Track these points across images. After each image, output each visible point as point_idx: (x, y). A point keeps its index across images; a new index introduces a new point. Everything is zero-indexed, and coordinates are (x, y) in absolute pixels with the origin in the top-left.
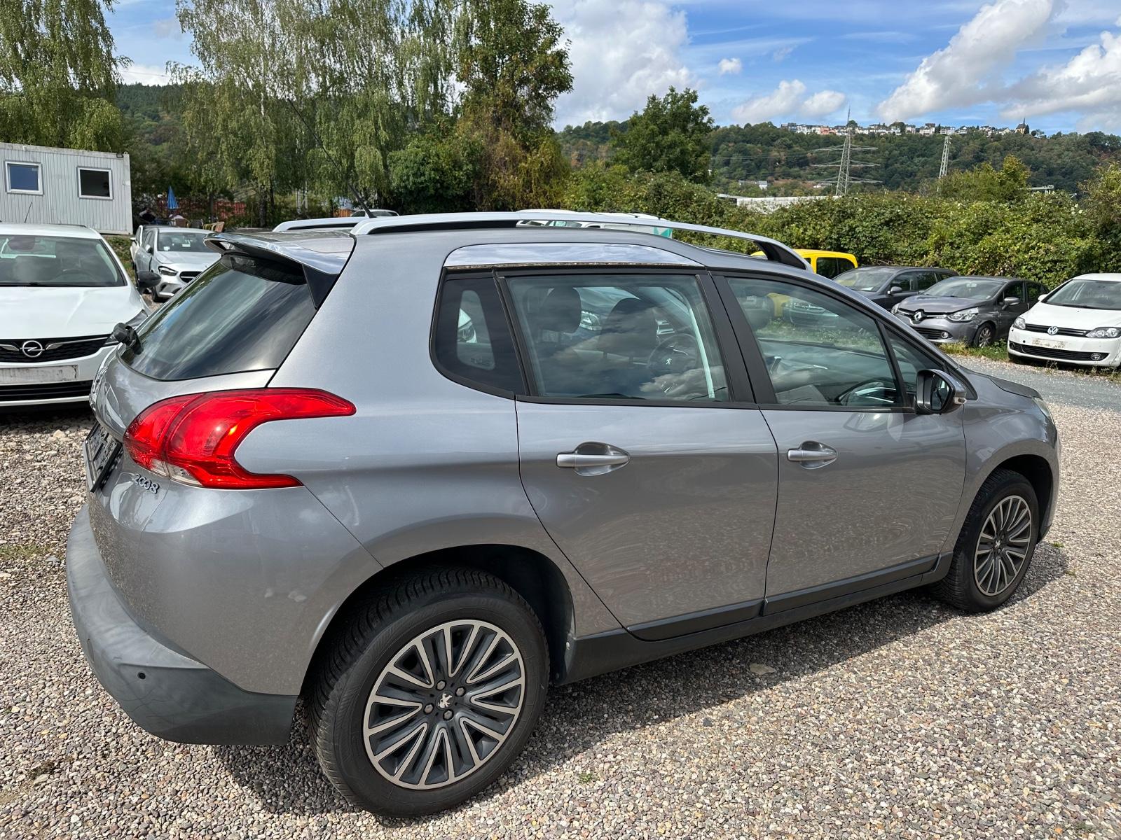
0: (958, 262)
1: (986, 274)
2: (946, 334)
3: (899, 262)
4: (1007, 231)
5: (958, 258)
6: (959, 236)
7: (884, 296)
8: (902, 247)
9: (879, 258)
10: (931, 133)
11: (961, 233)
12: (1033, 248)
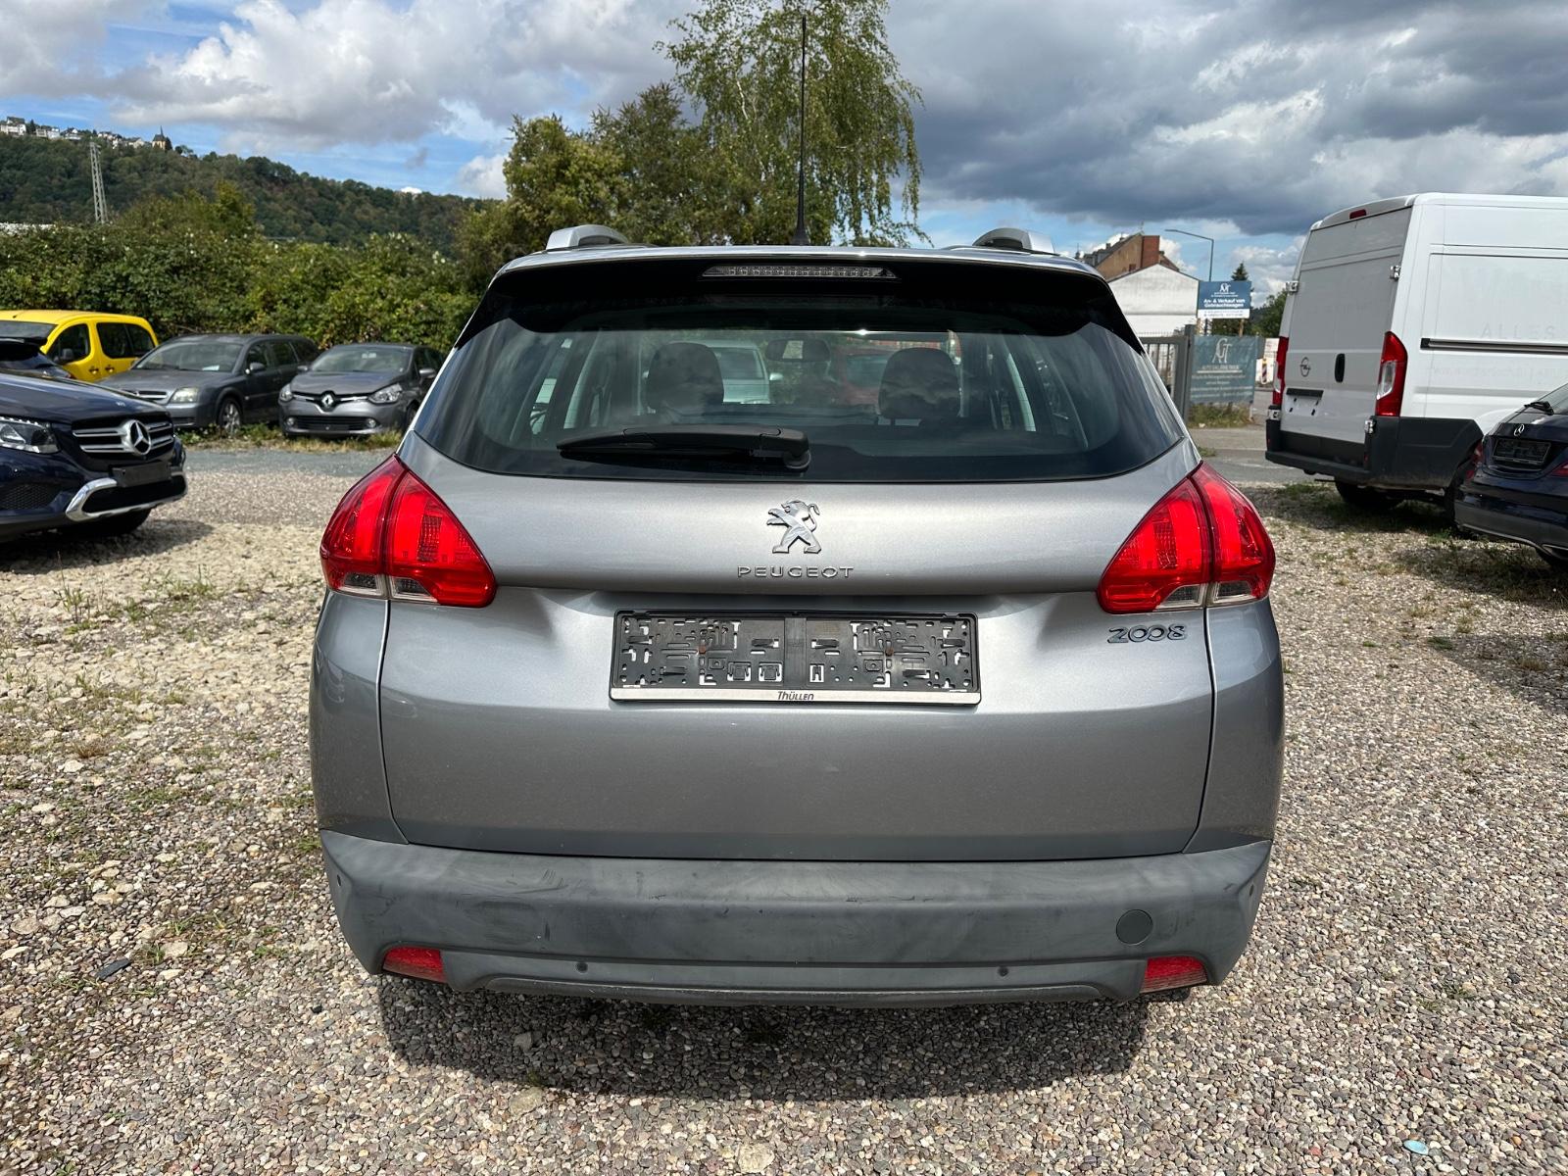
0: (305, 326)
1: (345, 342)
2: (372, 422)
3: (213, 329)
4: (358, 283)
5: (303, 321)
6: (294, 290)
7: (241, 378)
8: (210, 305)
9: (181, 323)
10: (21, 133)
11: (297, 286)
12: (398, 306)
